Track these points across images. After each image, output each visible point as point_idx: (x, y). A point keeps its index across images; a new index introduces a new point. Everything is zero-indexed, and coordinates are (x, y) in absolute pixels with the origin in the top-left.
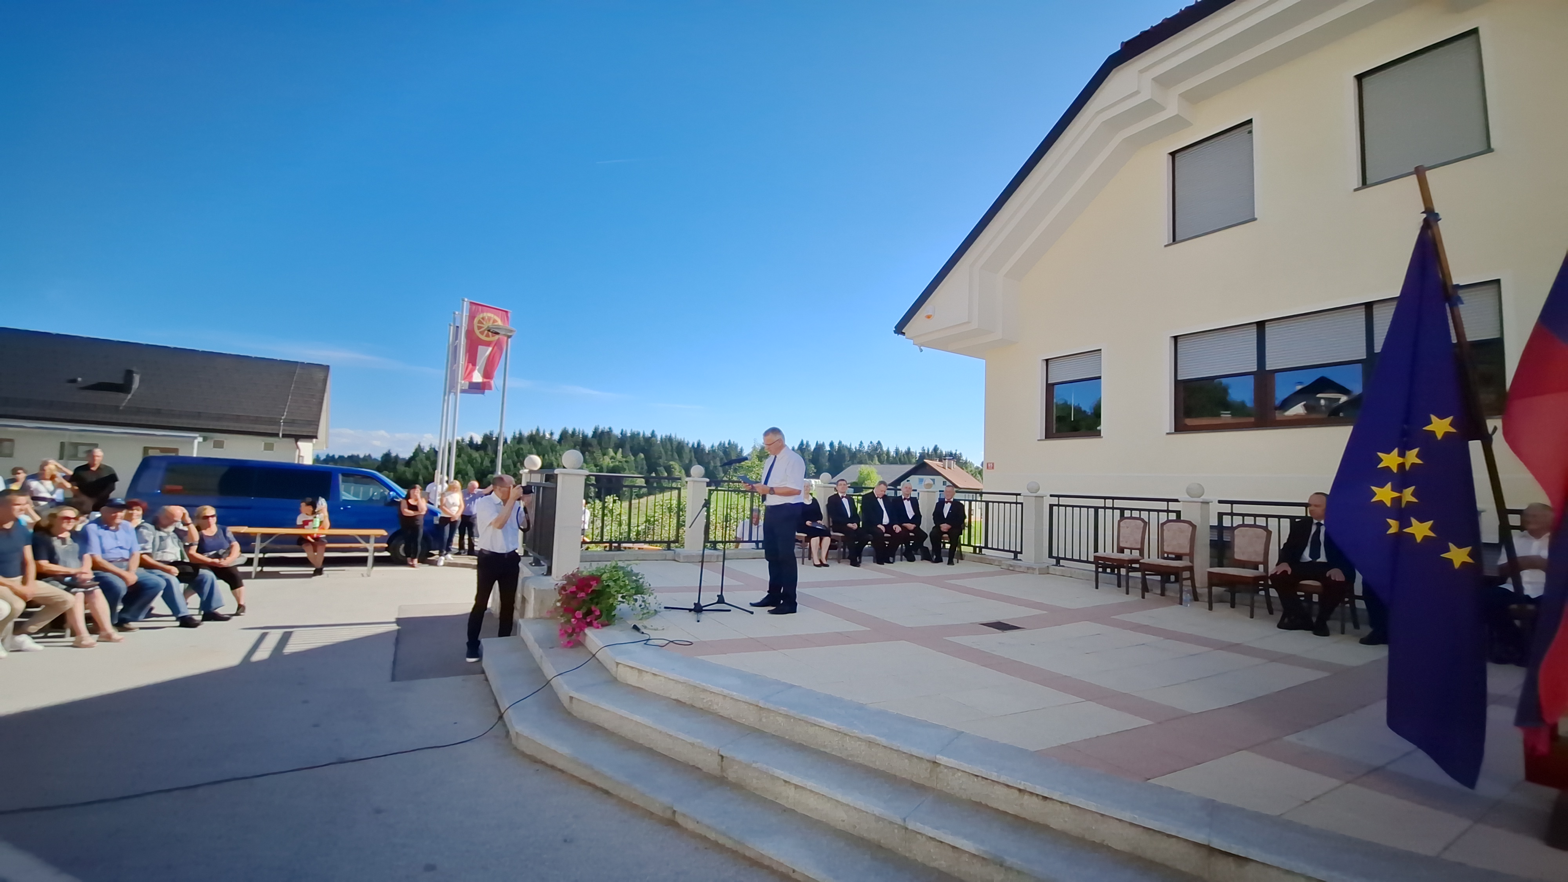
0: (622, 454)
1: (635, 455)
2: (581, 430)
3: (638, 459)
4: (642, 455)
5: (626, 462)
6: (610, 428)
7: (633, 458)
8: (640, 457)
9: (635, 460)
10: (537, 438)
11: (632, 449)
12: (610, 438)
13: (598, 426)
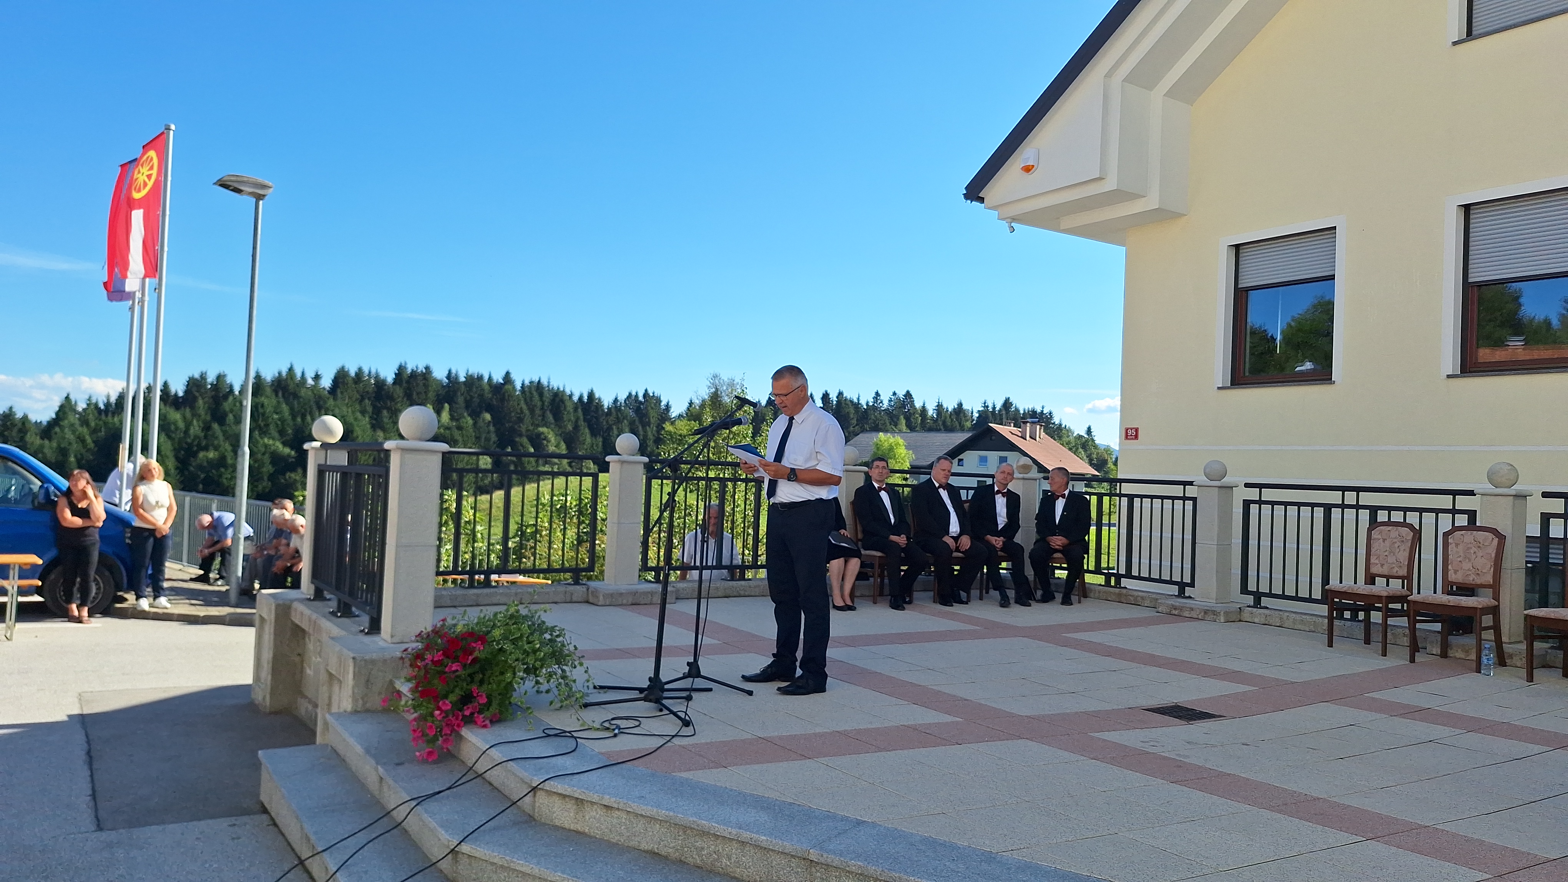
0: (451, 415)
1: (475, 414)
2: (373, 371)
3: (480, 423)
4: (488, 417)
5: (459, 428)
6: (427, 368)
7: (470, 421)
8: (484, 420)
9: (475, 424)
10: (291, 387)
11: (468, 404)
12: (426, 386)
13: (406, 363)
